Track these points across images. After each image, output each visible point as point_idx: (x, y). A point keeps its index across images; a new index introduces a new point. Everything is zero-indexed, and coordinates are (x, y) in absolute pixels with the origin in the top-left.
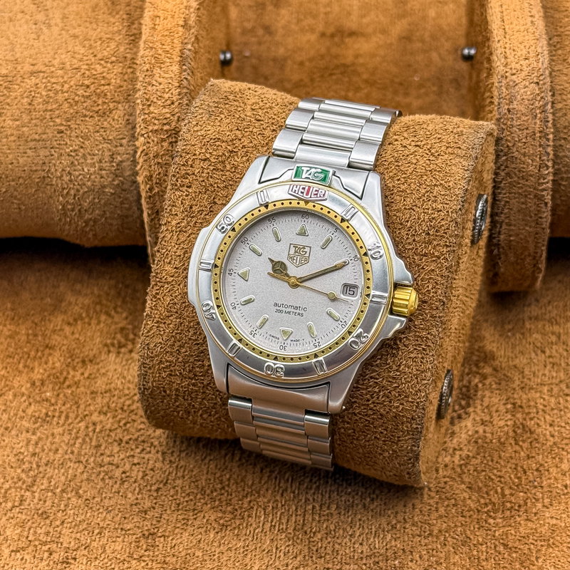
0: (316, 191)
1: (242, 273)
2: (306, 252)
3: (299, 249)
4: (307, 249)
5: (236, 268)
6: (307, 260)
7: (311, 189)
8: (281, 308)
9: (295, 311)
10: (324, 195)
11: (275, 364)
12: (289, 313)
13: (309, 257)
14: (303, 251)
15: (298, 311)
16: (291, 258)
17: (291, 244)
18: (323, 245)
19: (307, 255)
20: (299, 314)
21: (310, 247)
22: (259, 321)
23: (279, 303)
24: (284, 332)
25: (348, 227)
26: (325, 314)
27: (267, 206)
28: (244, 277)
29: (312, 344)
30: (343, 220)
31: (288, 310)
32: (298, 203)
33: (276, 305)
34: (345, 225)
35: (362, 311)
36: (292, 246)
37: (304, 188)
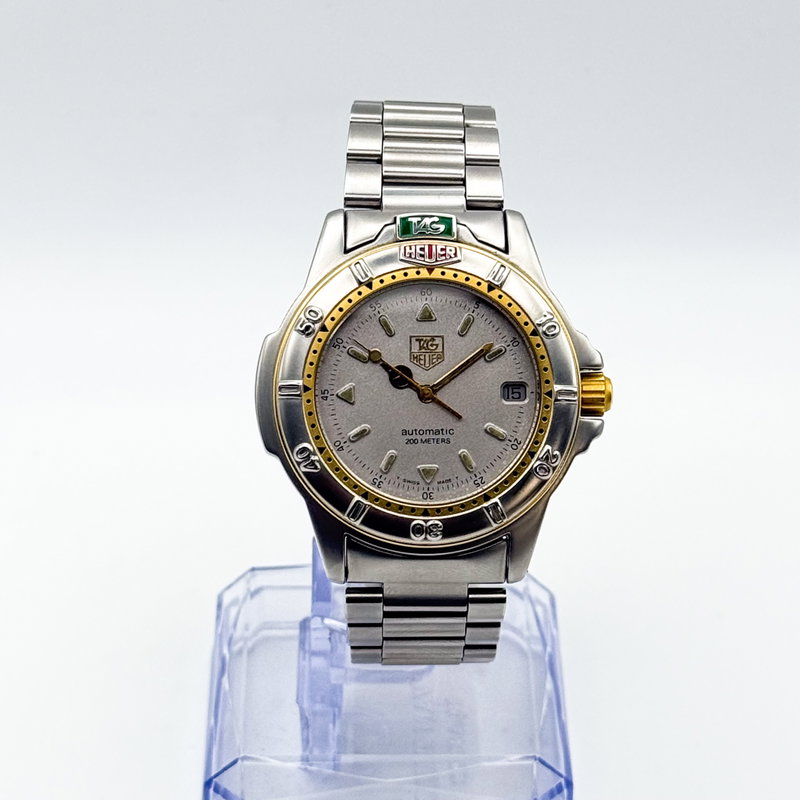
0: (442, 250)
1: (344, 394)
2: (437, 345)
3: (425, 343)
4: (438, 341)
5: (332, 387)
6: (441, 357)
7: (434, 248)
8: (414, 437)
9: (437, 437)
10: (455, 254)
11: (426, 521)
12: (427, 441)
13: (443, 352)
14: (432, 345)
15: (440, 436)
16: (415, 358)
17: (411, 337)
18: (463, 330)
19: (440, 349)
20: (443, 440)
21: (442, 337)
22: (384, 463)
23: (410, 428)
24: (427, 473)
25: (500, 297)
26: (483, 433)
27: (369, 285)
28: (347, 398)
29: (471, 483)
30: (491, 287)
31: (424, 437)
32: (418, 273)
33: (405, 432)
34: (494, 294)
35: (545, 419)
36: (413, 339)
37: (422, 249)
